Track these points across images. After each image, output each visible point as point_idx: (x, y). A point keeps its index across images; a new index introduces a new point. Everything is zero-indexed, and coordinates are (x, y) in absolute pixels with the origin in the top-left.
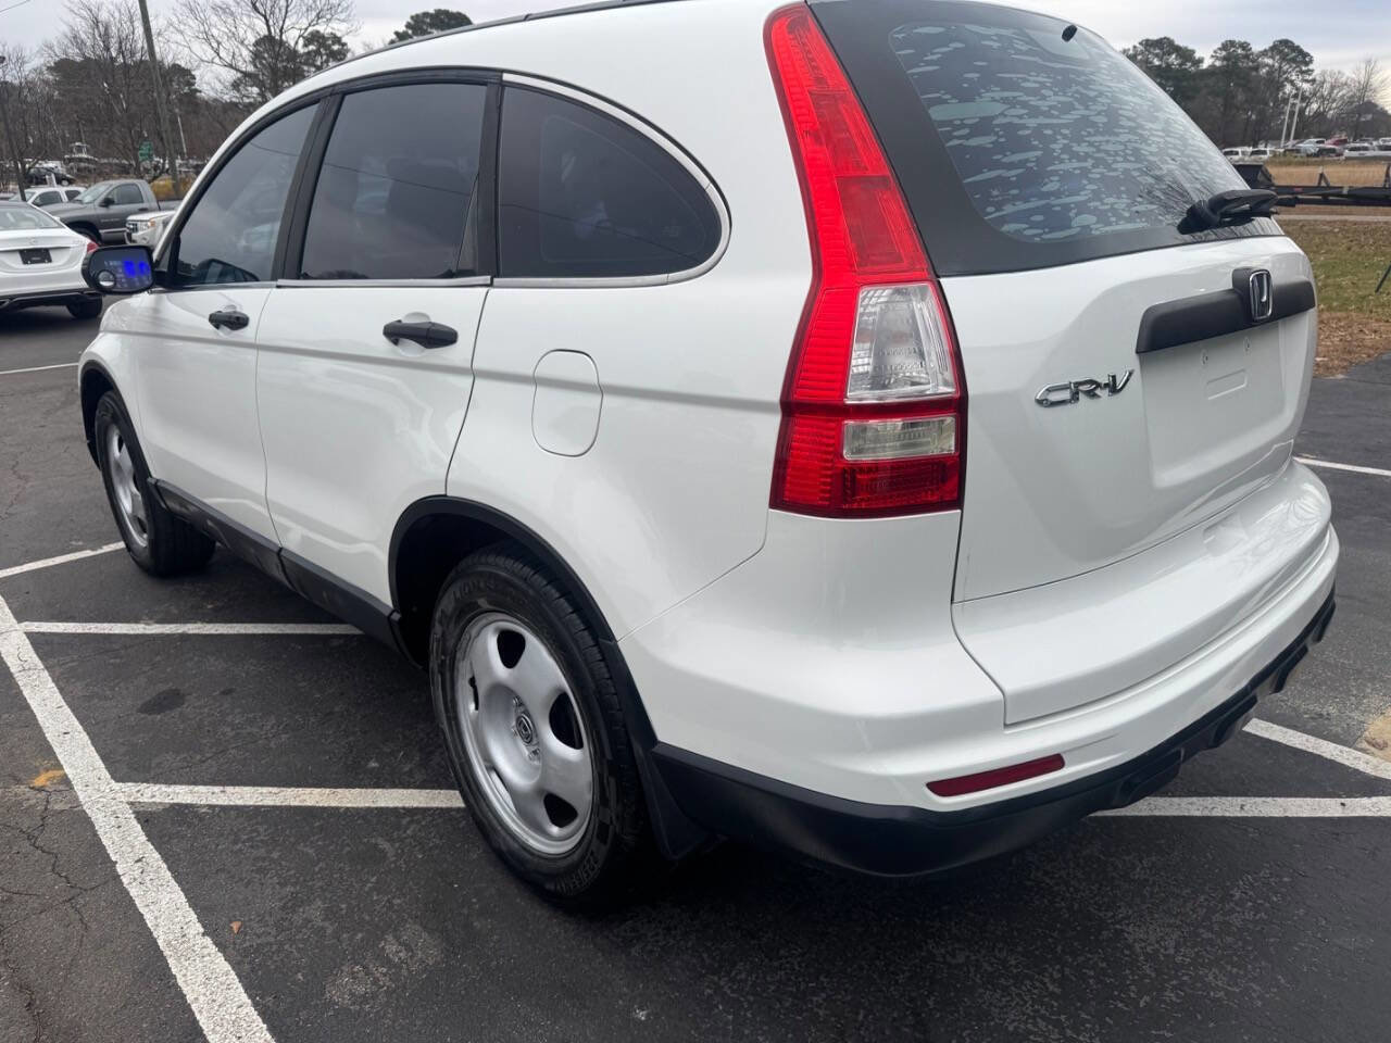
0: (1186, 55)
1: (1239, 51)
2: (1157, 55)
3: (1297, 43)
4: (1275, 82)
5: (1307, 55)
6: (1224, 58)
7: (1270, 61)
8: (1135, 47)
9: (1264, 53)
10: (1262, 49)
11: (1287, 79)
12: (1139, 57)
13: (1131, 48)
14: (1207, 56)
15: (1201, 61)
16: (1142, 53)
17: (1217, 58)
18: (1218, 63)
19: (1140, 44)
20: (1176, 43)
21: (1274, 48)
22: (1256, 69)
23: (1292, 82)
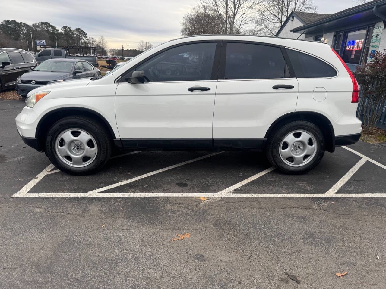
0: (54, 28)
1: (68, 29)
2: (45, 27)
3: (82, 29)
4: (79, 39)
5: (85, 33)
6: (64, 31)
7: (76, 33)
8: (38, 23)
9: (74, 31)
10: (74, 30)
11: (81, 38)
12: (40, 27)
13: (37, 23)
14: (60, 29)
15: (58, 30)
16: (41, 25)
17: (63, 30)
18: (63, 32)
19: (40, 23)
20: (51, 24)
21: (76, 30)
22: (74, 34)
23: (83, 39)
